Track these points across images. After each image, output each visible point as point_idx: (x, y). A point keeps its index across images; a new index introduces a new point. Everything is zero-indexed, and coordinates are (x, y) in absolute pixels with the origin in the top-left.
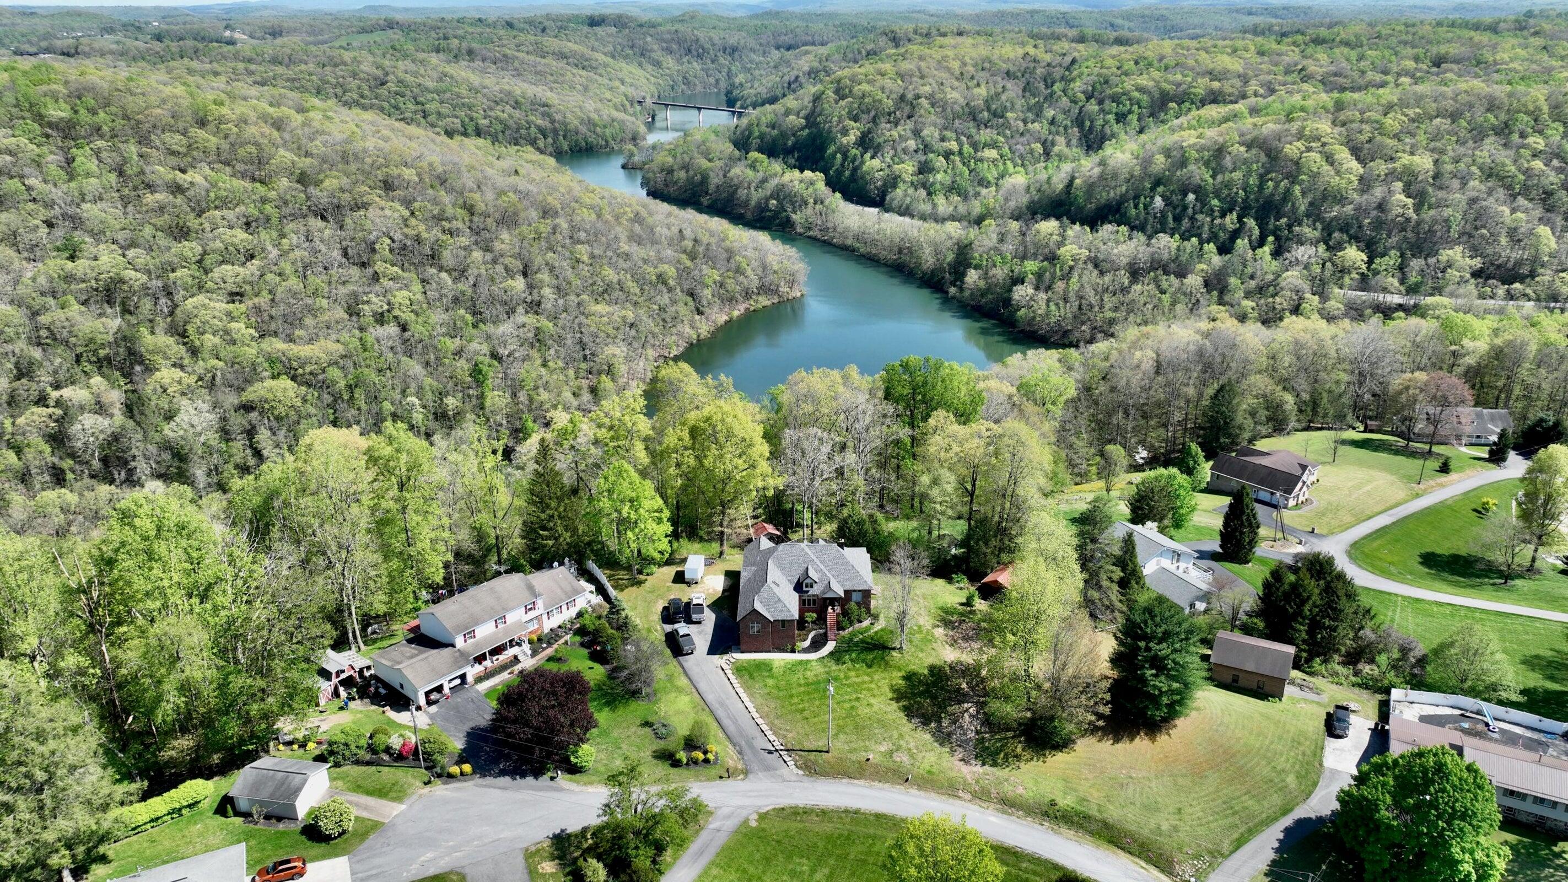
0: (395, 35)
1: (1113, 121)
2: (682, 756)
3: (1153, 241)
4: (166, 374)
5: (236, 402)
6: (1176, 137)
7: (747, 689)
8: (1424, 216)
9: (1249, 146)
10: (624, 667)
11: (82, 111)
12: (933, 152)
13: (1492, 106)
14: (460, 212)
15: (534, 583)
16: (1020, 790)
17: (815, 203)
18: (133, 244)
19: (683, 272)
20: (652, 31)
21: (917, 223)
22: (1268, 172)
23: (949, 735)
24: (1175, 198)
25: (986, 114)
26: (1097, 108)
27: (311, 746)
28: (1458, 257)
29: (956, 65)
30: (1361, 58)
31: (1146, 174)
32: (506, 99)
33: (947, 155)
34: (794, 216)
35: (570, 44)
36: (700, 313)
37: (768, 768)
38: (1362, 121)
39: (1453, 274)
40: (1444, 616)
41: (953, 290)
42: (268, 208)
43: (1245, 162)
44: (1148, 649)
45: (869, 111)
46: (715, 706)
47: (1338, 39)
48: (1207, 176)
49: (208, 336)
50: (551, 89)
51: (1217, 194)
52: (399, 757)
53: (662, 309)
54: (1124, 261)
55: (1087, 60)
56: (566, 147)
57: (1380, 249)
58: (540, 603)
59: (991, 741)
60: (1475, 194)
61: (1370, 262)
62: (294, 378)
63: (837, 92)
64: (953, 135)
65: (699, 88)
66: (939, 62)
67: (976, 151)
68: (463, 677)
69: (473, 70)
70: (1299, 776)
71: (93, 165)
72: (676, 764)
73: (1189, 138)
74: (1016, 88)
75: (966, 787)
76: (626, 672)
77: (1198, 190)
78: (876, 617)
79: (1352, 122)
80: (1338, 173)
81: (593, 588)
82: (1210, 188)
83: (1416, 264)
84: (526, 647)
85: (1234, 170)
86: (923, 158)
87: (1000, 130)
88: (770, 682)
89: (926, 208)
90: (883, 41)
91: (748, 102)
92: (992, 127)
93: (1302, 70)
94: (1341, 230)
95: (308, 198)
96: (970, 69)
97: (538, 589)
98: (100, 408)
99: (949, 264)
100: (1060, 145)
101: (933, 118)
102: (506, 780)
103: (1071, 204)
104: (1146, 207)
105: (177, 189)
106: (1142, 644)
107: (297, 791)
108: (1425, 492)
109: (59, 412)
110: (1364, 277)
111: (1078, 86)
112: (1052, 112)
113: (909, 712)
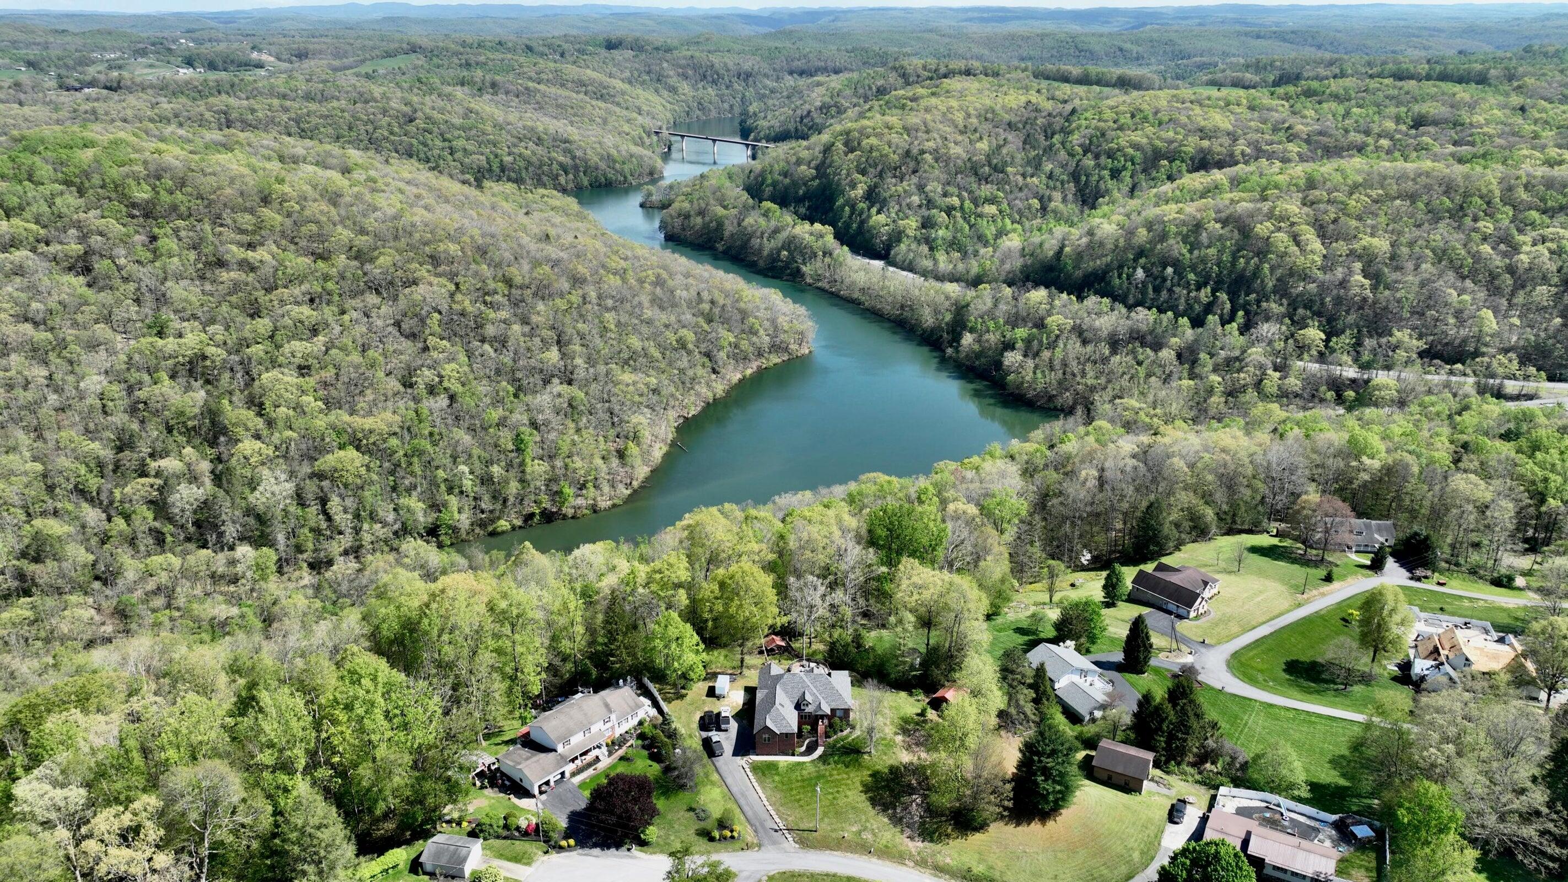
0: (419, 60)
1: (1108, 177)
2: (716, 834)
3: (1133, 314)
4: (248, 446)
5: (309, 471)
6: (1157, 211)
7: (761, 783)
8: (1378, 295)
9: (1225, 222)
10: (675, 768)
11: (162, 192)
12: (936, 207)
13: (1449, 188)
14: (500, 286)
15: (608, 700)
16: (948, 860)
17: (824, 255)
18: (212, 321)
19: (702, 337)
20: (668, 56)
21: (919, 280)
22: (1239, 251)
23: (901, 819)
24: (1155, 270)
25: (987, 168)
26: (1092, 163)
27: (465, 824)
28: (1406, 339)
29: (959, 117)
30: (1347, 114)
31: (1129, 246)
32: (529, 135)
33: (949, 210)
34: (804, 268)
35: (589, 72)
36: (714, 371)
37: (774, 843)
38: (1329, 201)
39: (1401, 354)
40: (1288, 719)
41: (949, 351)
42: (330, 285)
43: (1221, 238)
44: (1040, 761)
45: (876, 165)
46: (738, 796)
47: (1328, 91)
48: (1184, 251)
49: (283, 410)
50: (572, 123)
51: (1193, 268)
52: (525, 834)
53: (682, 371)
54: (1105, 333)
55: (1086, 110)
56: (586, 182)
57: (1340, 325)
58: (613, 717)
59: (931, 824)
60: (1428, 276)
61: (1327, 341)
62: (358, 448)
63: (846, 144)
64: (956, 191)
65: (714, 114)
66: (944, 114)
67: (977, 206)
68: (563, 774)
69: (497, 103)
70: (1142, 853)
71: (173, 244)
72: (712, 839)
73: (1170, 211)
74: (1017, 140)
75: (911, 857)
76: (676, 773)
77: (1176, 264)
78: (853, 728)
79: (1319, 202)
80: (1303, 251)
81: (649, 702)
82: (1187, 262)
83: (1369, 343)
84: (604, 749)
85: (1209, 247)
86: (926, 213)
87: (1000, 184)
88: (777, 778)
89: (928, 264)
90: (893, 77)
91: (762, 134)
92: (992, 182)
93: (1289, 128)
94: (1305, 307)
95: (365, 274)
96: (974, 121)
97: (612, 705)
98: (194, 479)
99: (947, 324)
100: (1056, 203)
101: (937, 172)
102: (597, 851)
103: (1061, 271)
104: (1128, 278)
105: (251, 268)
106: (1036, 758)
107: (464, 860)
108: (1308, 601)
109: (159, 482)
110: (1321, 354)
111: (1076, 139)
112: (1051, 166)
113: (874, 802)
